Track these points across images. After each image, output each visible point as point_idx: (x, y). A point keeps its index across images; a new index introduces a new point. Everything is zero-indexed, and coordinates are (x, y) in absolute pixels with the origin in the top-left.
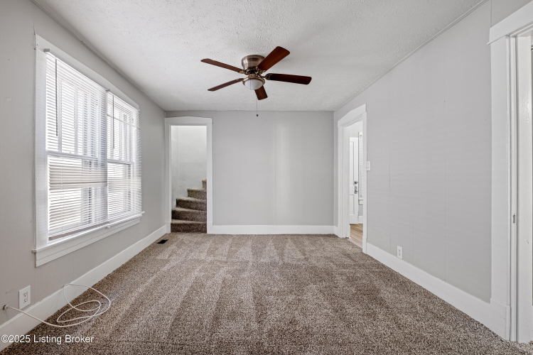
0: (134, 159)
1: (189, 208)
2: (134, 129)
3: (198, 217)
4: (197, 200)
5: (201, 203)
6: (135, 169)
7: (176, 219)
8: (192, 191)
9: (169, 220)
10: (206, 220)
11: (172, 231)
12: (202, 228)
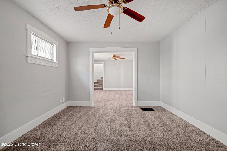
1: (98, 84)
3: (101, 86)
5: (101, 83)
7: (95, 87)
8: (98, 80)
12: (102, 89)
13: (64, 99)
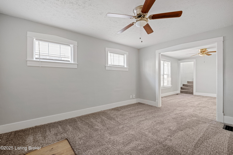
0: (170, 73)
1: (187, 87)
2: (170, 67)
3: (190, 89)
4: (190, 84)
5: (191, 85)
6: (170, 76)
7: (182, 89)
8: (189, 82)
9: (180, 89)
10: (193, 90)
11: (181, 93)
12: (192, 93)
13: (134, 95)
